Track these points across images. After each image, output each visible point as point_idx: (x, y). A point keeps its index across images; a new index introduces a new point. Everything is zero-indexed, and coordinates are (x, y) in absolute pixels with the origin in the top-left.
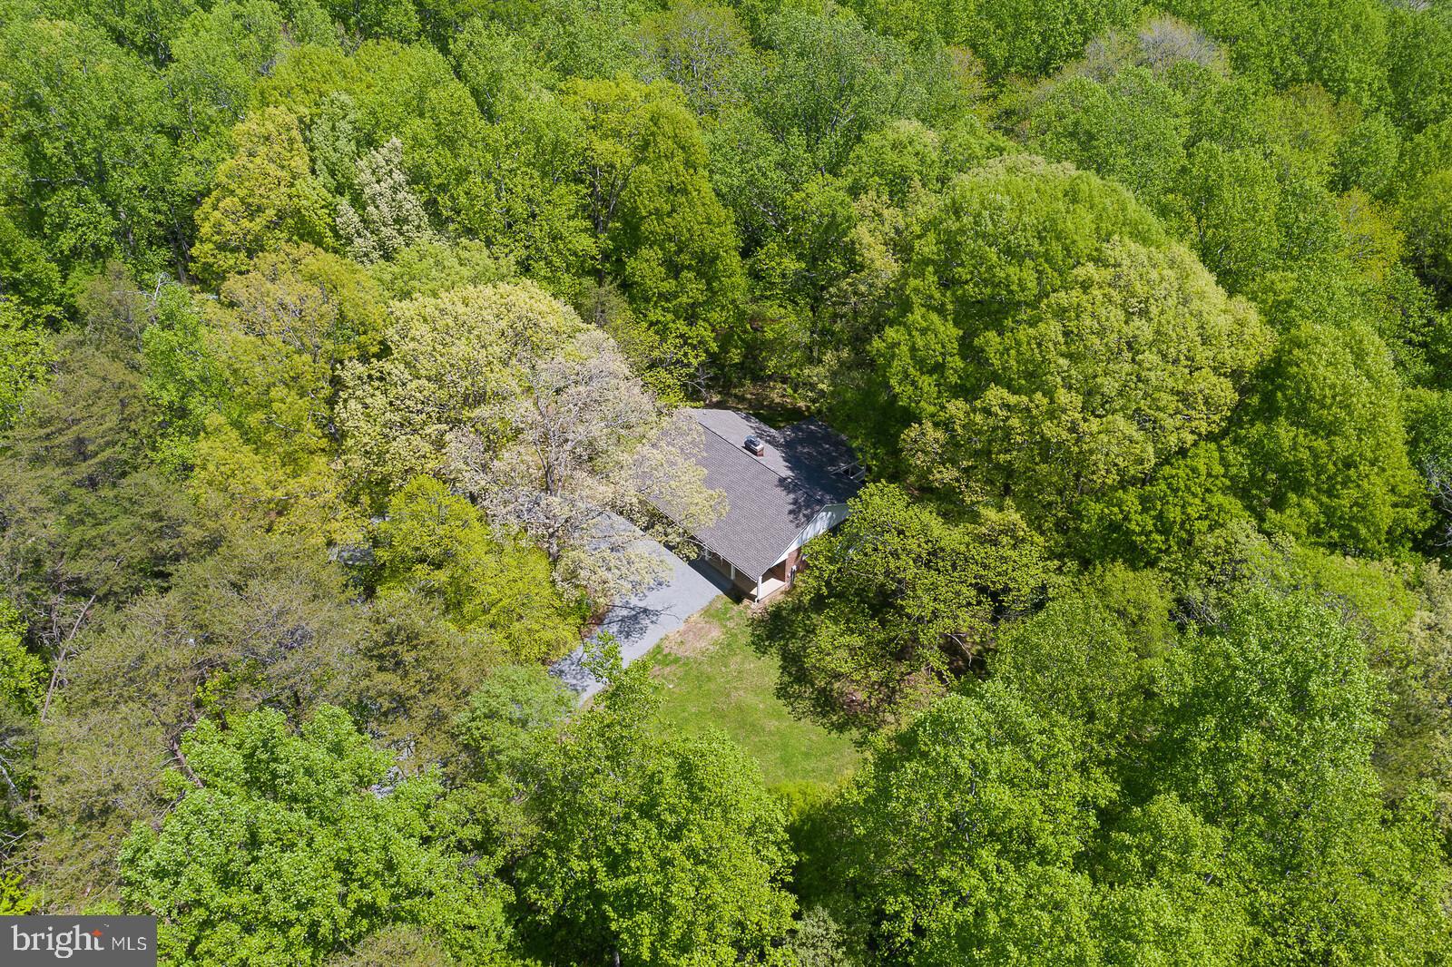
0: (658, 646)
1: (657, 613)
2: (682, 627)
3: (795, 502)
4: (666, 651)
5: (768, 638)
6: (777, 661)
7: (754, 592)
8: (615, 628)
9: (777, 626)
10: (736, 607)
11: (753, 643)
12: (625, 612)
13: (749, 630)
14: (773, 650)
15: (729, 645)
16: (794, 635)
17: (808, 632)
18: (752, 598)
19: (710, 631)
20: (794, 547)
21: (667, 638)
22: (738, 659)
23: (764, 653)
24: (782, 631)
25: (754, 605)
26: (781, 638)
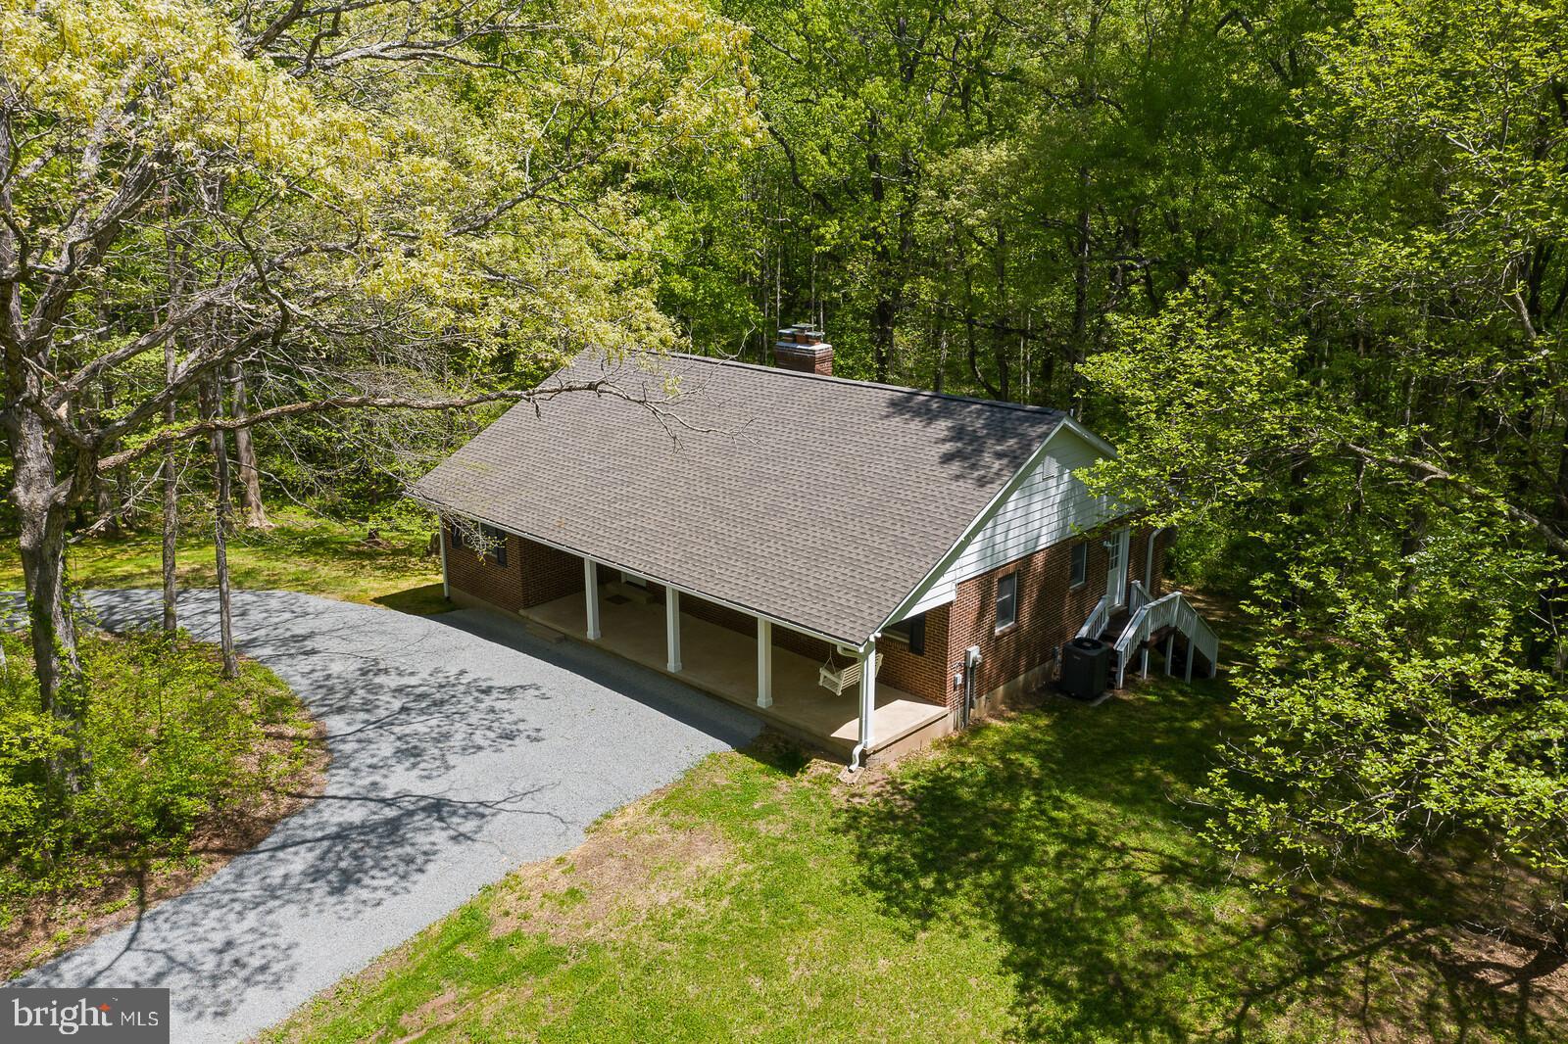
0: (470, 913)
1: (479, 811)
2: (578, 845)
3: (958, 434)
4: (502, 928)
5: (926, 867)
6: (988, 946)
7: (847, 731)
8: (298, 861)
9: (948, 833)
10: (783, 782)
11: (872, 884)
12: (356, 814)
13: (848, 843)
14: (960, 904)
15: (769, 894)
16: (1025, 854)
17: (1075, 842)
18: (841, 754)
19: (688, 851)
20: (969, 565)
21: (511, 881)
22: (820, 939)
23: (925, 915)
24: (972, 842)
25: (850, 774)
26: (978, 866)
